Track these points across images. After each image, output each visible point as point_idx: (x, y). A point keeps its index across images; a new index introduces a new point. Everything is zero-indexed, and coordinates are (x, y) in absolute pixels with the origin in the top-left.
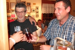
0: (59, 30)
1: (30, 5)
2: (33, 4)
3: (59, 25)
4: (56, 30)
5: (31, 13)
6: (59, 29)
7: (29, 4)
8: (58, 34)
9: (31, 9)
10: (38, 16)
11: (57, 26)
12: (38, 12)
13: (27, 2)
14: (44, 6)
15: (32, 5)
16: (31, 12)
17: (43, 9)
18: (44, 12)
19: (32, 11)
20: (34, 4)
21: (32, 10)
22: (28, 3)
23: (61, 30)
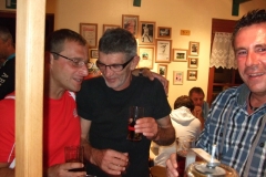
0: (243, 130)
1: (169, 35)
2: (179, 32)
3: (246, 109)
4: (234, 126)
5: (172, 63)
6: (244, 124)
7: (166, 32)
8: (238, 142)
9: (172, 51)
10: (196, 76)
11: (239, 114)
12: (196, 63)
13: (157, 25)
14: (221, 40)
15: (175, 35)
16: (171, 59)
17: (215, 50)
18: (217, 61)
19: (176, 56)
20: (184, 33)
21: (176, 52)
22: (161, 29)
23: (252, 129)
